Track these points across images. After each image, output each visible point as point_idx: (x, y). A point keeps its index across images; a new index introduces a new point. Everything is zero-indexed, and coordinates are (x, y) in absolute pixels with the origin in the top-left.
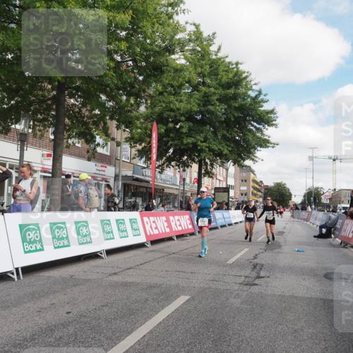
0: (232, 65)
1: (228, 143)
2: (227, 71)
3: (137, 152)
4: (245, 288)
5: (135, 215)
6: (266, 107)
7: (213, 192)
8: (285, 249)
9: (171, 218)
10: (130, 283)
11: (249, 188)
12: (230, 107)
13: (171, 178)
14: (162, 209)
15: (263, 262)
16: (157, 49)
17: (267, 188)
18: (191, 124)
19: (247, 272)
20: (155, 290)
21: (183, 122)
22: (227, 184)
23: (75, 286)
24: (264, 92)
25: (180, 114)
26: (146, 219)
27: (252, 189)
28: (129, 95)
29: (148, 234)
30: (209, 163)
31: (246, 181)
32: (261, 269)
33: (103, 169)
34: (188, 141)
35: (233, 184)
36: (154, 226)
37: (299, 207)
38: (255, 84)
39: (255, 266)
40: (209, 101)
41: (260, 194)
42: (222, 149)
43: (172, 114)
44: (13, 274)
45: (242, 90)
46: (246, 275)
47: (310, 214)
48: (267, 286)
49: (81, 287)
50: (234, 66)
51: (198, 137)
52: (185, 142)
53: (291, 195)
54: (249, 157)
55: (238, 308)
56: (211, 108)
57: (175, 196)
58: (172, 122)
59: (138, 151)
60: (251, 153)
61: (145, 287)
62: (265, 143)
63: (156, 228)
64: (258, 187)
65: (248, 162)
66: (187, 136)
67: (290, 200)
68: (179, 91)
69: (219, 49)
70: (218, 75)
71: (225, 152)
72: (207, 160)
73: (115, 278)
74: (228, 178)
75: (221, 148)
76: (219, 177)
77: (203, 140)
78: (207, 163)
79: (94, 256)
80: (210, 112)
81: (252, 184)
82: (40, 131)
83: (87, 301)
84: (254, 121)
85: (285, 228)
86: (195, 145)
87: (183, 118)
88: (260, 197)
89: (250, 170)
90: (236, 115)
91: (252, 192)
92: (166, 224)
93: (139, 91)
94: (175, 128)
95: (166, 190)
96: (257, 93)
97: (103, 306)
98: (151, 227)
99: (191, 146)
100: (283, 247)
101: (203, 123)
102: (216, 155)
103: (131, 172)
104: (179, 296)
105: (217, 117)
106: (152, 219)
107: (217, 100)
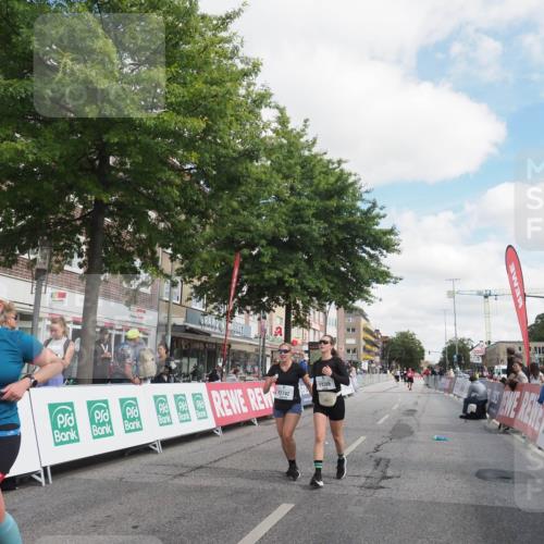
0: (333, 164)
1: (329, 277)
2: (326, 173)
3: (193, 290)
4: (369, 492)
5: (200, 387)
6: (383, 225)
7: (306, 348)
8: (420, 436)
9: (250, 391)
10: (206, 487)
11: (358, 341)
12: (331, 224)
13: (245, 328)
14: (234, 376)
15: (389, 457)
17: (386, 341)
18: (275, 250)
19: (369, 471)
20: (244, 497)
21: (262, 246)
23: (129, 491)
24: (379, 204)
25: (259, 235)
26: (214, 393)
27: (363, 343)
28: (190, 212)
29: (219, 416)
30: (301, 305)
31: (353, 330)
32: (387, 466)
33: (141, 314)
34: (272, 275)
36: (226, 403)
37: (437, 370)
38: (367, 192)
39: (378, 463)
40: (301, 217)
41: (376, 350)
42: (321, 287)
43: (248, 235)
44: (39, 475)
45: (347, 201)
46: (367, 474)
47: (453, 381)
48: (398, 489)
50: (336, 165)
51: (286, 270)
52: (266, 276)
53: (423, 351)
54: (360, 297)
56: (304, 227)
57: (247, 355)
58: (246, 246)
59: (195, 287)
60: (362, 290)
62: (383, 277)
63: (229, 407)
64: (373, 339)
65: (359, 304)
66: (270, 268)
67: (423, 359)
68: (256, 202)
69: (314, 143)
70: (312, 178)
71: (326, 290)
72: (298, 302)
73: (183, 481)
74: (328, 327)
75: (319, 284)
76: (313, 326)
77: (292, 273)
78: (298, 305)
79: (144, 450)
80: (304, 234)
81: (363, 334)
82: (57, 262)
83: (155, 512)
84: (368, 245)
85: (416, 403)
86: (281, 281)
87: (264, 242)
88: (376, 354)
89: (361, 313)
90: (341, 236)
91: (364, 348)
92: (242, 401)
93: (207, 209)
94: (251, 254)
95: (234, 347)
96: (370, 205)
97: (179, 518)
98: (222, 406)
99: (275, 282)
100: (416, 433)
101: (292, 246)
102: (312, 294)
103: (183, 319)
104: (279, 505)
105: (313, 239)
106: (223, 393)
107: (313, 215)
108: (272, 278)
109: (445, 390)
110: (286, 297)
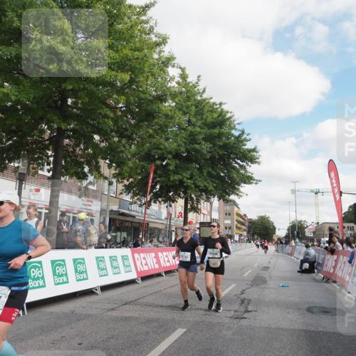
0: (216, 105)
1: (213, 179)
2: (212, 111)
3: (123, 188)
4: (236, 321)
5: (126, 251)
6: (249, 146)
7: (198, 226)
8: (271, 284)
9: (160, 254)
10: (129, 317)
11: (233, 222)
12: (215, 145)
13: (158, 213)
15: (250, 297)
16: (150, 98)
17: (251, 222)
18: (178, 162)
19: (236, 307)
20: (154, 324)
21: (169, 159)
22: (211, 218)
23: (78, 320)
24: (246, 132)
25: (167, 152)
26: (136, 255)
27: (236, 223)
28: (121, 136)
29: (139, 270)
30: (195, 198)
31: (229, 214)
32: (249, 304)
33: (89, 203)
34: (175, 177)
35: (217, 218)
36: (144, 262)
38: (238, 124)
39: (243, 302)
40: (195, 140)
41: (244, 227)
42: (208, 186)
43: (160, 152)
45: (225, 130)
46: (235, 309)
48: (255, 319)
49: (84, 321)
50: (218, 106)
51: (185, 175)
52: (172, 179)
53: (274, 228)
54: (233, 193)
55: (231, 339)
56: (197, 146)
57: (160, 230)
58: (159, 159)
59: (125, 185)
60: (235, 188)
61: (144, 321)
62: (248, 179)
63: (146, 264)
64: (242, 220)
65: (233, 197)
66: (174, 173)
67: (275, 233)
68: (165, 130)
69: (204, 91)
70: (203, 115)
71: (211, 188)
72: (193, 196)
73: (114, 313)
74: (213, 212)
75: (207, 184)
76: (203, 211)
77: (189, 177)
78: (193, 198)
79: (89, 292)
80: (197, 151)
81: (236, 217)
83: (94, 334)
84: (238, 159)
85: (269, 262)
86: (181, 182)
87: (170, 156)
88: (245, 230)
89: (234, 203)
90: (221, 153)
91: (236, 226)
92: (155, 260)
93: (132, 134)
94: (162, 164)
95: (151, 225)
96: (240, 132)
97: (109, 338)
98: (141, 264)
99: (177, 183)
100: (269, 282)
101: (189, 159)
102: (202, 191)
103: (117, 207)
104: (176, 329)
105: (202, 154)
106: (142, 255)
107: (203, 139)
108: (175, 180)
109: (289, 254)
110: (185, 193)
